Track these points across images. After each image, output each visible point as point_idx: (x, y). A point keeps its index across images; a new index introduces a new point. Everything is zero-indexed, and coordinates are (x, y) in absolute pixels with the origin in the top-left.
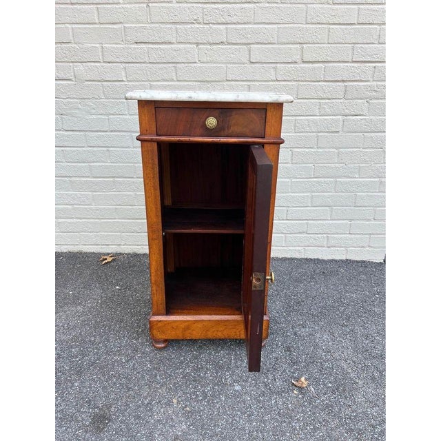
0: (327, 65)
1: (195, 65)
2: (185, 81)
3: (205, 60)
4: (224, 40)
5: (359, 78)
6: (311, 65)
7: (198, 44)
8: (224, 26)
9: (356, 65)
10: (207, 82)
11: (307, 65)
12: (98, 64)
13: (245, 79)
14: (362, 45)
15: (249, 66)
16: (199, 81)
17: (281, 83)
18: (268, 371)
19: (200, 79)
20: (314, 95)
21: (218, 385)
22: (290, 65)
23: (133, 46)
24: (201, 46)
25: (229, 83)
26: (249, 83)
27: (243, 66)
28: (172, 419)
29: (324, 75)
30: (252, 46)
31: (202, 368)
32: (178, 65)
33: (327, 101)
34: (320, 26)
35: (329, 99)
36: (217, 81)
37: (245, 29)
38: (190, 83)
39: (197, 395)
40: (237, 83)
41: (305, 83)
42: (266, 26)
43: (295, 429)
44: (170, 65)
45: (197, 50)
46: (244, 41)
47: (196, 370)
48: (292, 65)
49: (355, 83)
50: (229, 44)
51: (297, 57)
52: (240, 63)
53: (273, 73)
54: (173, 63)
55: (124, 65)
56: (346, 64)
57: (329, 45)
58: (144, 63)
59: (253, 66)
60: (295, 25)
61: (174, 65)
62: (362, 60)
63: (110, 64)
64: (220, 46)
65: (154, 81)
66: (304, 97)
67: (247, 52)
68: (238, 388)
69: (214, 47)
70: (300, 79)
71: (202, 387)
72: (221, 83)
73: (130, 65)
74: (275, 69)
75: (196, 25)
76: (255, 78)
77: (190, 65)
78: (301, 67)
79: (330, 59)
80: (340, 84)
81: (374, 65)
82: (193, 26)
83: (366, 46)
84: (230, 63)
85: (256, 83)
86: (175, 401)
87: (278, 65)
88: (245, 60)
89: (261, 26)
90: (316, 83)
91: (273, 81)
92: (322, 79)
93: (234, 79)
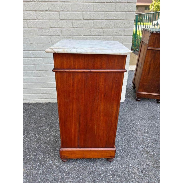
0: (94, 21)
1: (35, 20)
3: (40, 18)
4: (47, 9)
5: (108, 27)
6: (87, 21)
7: (35, 11)
8: (47, 3)
9: (107, 21)
11: (86, 21)
13: (59, 27)
14: (109, 12)
15: (60, 21)
17: (76, 29)
20: (90, 34)
21: (43, 161)
22: (78, 21)
24: (37, 12)
25: (52, 29)
27: (57, 21)
29: (93, 25)
30: (60, 12)
31: (38, 154)
32: (27, 21)
33: (96, 37)
34: (89, 3)
35: (97, 36)
37: (56, 4)
38: (34, 29)
40: (56, 29)
41: (86, 29)
42: (66, 3)
43: (70, 178)
45: (35, 14)
46: (57, 10)
47: (35, 155)
48: (79, 21)
49: (107, 29)
50: (50, 11)
51: (81, 17)
53: (71, 24)
56: (102, 21)
57: (95, 12)
60: (79, 3)
61: (25, 21)
62: (109, 19)
64: (46, 12)
67: (58, 15)
69: (43, 12)
70: (83, 27)
74: (72, 22)
75: (34, 3)
77: (33, 20)
78: (83, 22)
79: (95, 18)
80: (101, 29)
81: (114, 21)
82: (32, 3)
83: (110, 12)
85: (64, 29)
87: (73, 21)
88: (58, 18)
89: (63, 3)
90: (91, 29)
91: (71, 28)
92: (93, 27)
93: (54, 27)
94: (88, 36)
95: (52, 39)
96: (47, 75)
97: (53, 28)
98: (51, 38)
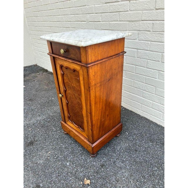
2: (123, 21)
10: (132, 21)
12: (93, 14)
16: (129, 21)
18: (84, 167)
19: (129, 20)
23: (104, 5)
26: (153, 22)
28: (42, 157)
36: (137, 21)
39: (56, 156)
44: (117, 13)
52: (150, 10)
54: (118, 12)
55: (101, 14)
58: (108, 12)
59: (157, 11)
63: (97, 14)
65: (110, 21)
68: (68, 164)
71: (60, 155)
72: (138, 22)
73: (103, 14)
76: (157, 19)
84: (144, 10)
86: (49, 152)
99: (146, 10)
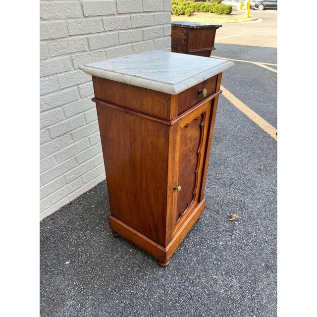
0: (131, 15)
5: (148, 25)
6: (123, 16)
9: (145, 14)
10: (53, 39)
13: (83, 33)
15: (84, 20)
16: (46, 40)
17: (108, 33)
19: (46, 38)
20: (128, 40)
21: (214, 250)
22: (111, 17)
25: (72, 38)
26: (86, 36)
27: (79, 20)
28: (227, 284)
29: (131, 24)
31: (197, 251)
35: (136, 42)
36: (62, 38)
39: (216, 264)
40: (78, 37)
41: (122, 31)
43: (256, 236)
47: (196, 255)
51: (114, 10)
52: (76, 18)
53: (102, 25)
56: (141, 14)
59: (87, 19)
62: (148, 10)
66: (123, 43)
67: (80, 7)
68: (221, 243)
70: (118, 28)
72: (65, 39)
76: (91, 31)
78: (118, 18)
79: (132, 11)
80: (140, 29)
81: (153, 14)
84: (69, 18)
85: (92, 35)
87: (104, 18)
88: (80, 14)
91: (103, 32)
92: (131, 27)
93: (75, 33)
94: (126, 43)
95: (74, 61)
96: (72, 141)
97: (74, 35)
98: (72, 59)
99: (72, 18)
